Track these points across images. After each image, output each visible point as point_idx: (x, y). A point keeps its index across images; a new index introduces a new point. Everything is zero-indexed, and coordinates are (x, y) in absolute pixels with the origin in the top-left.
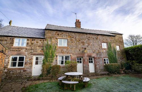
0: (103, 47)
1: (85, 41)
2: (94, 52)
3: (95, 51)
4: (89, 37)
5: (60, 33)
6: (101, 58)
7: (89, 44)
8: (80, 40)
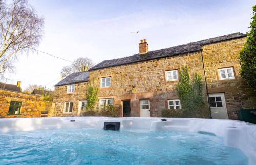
0: (167, 80)
1: (134, 75)
2: (148, 91)
3: (150, 88)
4: (142, 67)
5: (102, 71)
6: (163, 99)
7: (140, 78)
8: (126, 75)
